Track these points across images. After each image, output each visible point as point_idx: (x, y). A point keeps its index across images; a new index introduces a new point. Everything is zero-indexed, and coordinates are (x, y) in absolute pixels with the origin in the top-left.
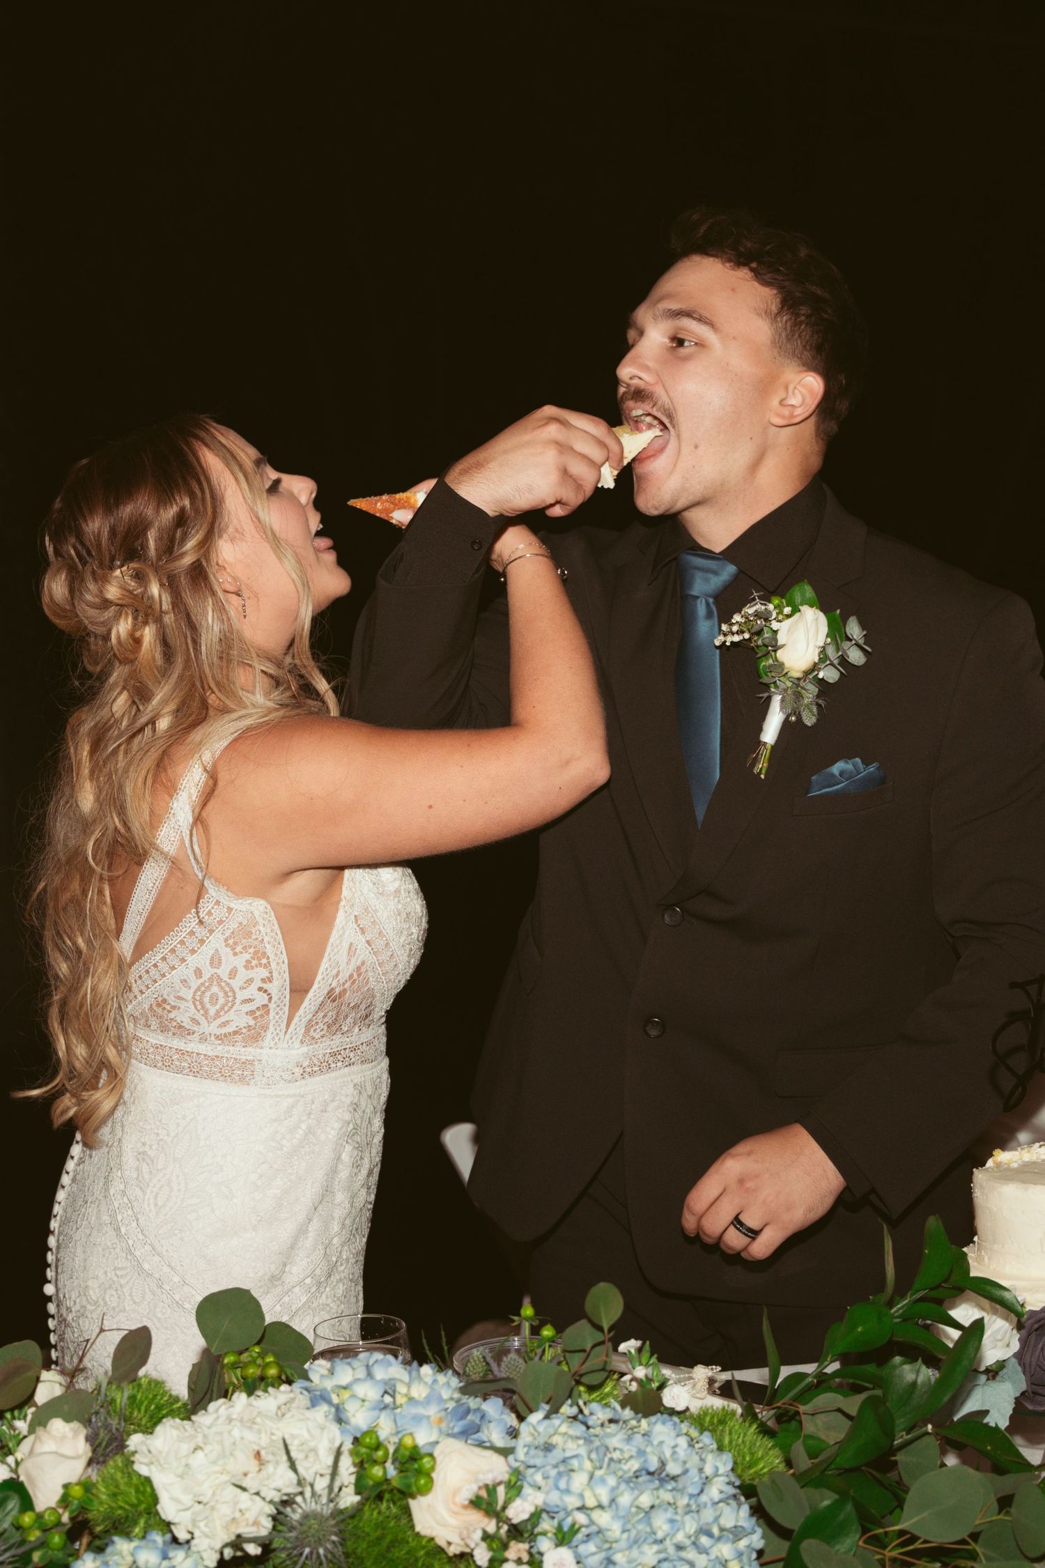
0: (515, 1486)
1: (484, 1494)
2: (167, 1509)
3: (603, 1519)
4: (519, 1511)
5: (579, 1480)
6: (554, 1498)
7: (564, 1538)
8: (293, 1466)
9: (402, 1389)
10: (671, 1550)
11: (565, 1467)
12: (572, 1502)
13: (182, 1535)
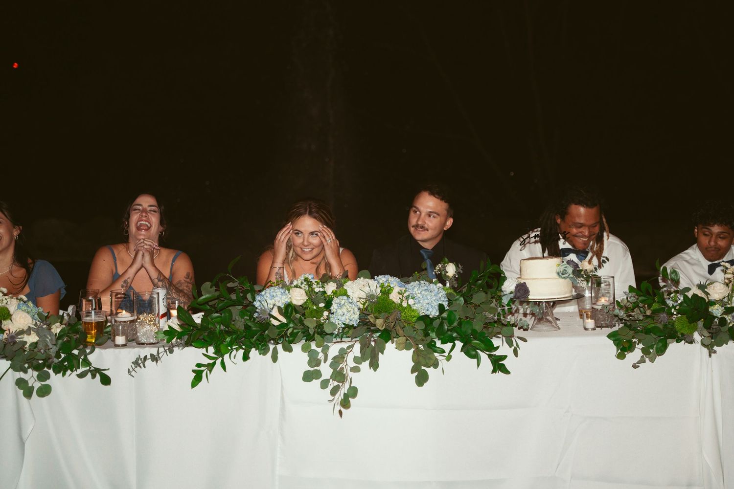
0: (405, 291)
1: (400, 292)
2: (349, 293)
3: (419, 295)
4: (406, 294)
5: (416, 290)
6: (411, 292)
7: (413, 298)
8: (369, 287)
9: (390, 280)
10: (430, 301)
11: (413, 288)
12: (414, 293)
13: (351, 297)
